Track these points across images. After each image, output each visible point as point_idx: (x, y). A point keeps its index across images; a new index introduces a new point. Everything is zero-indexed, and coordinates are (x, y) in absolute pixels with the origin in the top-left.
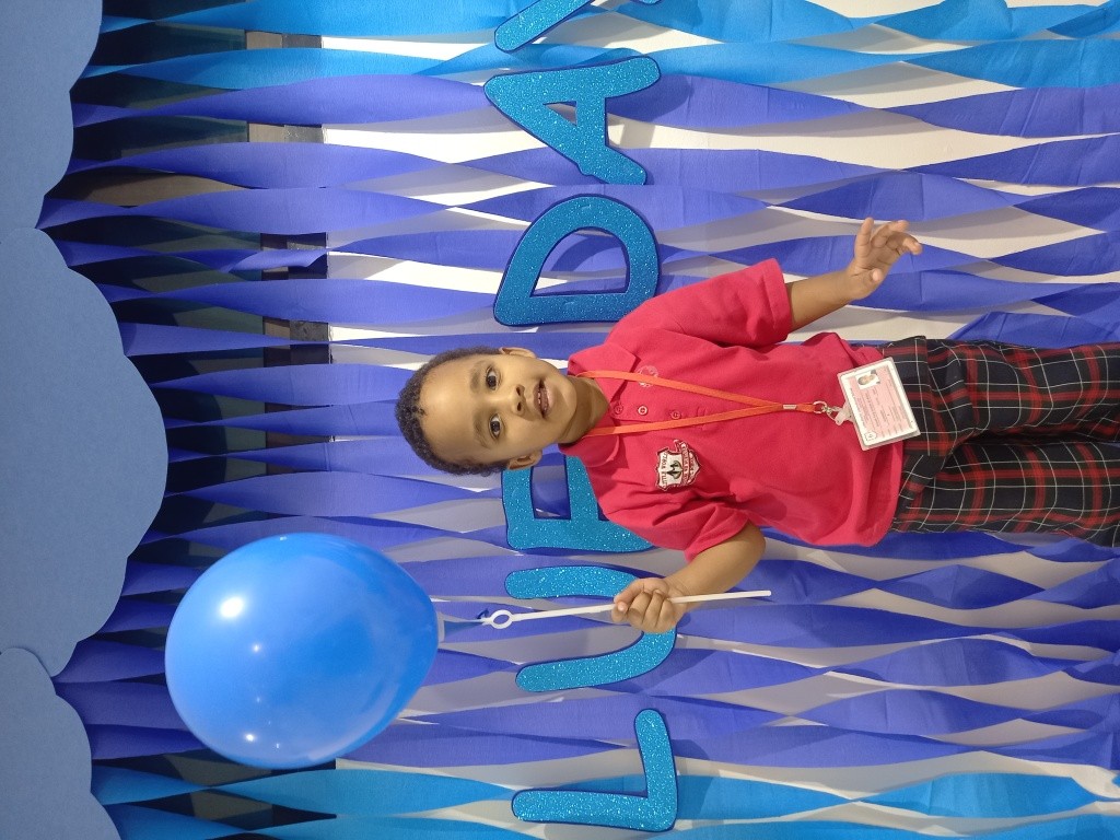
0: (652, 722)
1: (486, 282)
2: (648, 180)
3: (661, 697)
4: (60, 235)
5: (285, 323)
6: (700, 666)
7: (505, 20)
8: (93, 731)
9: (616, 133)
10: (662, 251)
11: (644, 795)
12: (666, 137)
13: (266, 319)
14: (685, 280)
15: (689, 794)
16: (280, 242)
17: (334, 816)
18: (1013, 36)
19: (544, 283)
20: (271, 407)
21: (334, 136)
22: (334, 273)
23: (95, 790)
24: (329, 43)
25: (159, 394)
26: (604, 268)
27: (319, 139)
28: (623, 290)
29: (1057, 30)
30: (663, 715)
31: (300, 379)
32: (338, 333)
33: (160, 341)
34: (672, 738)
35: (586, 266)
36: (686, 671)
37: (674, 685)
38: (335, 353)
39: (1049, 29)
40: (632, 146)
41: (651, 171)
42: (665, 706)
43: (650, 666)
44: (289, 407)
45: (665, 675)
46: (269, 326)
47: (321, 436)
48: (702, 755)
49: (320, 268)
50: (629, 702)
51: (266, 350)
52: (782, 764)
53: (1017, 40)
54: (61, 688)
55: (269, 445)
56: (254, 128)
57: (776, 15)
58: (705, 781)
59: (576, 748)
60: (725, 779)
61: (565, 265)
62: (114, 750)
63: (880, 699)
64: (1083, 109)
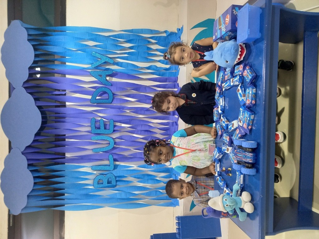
0: (111, 156)
1: (89, 97)
4: (25, 88)
5: (59, 102)
6: (117, 149)
7: (93, 63)
8: (28, 160)
9: (108, 78)
10: (114, 94)
11: (109, 166)
12: (114, 80)
13: (56, 101)
14: (117, 98)
15: (116, 167)
16: (59, 90)
17: (65, 171)
18: (157, 70)
19: (97, 98)
20: (56, 113)
21: (67, 76)
22: (67, 95)
23: (28, 168)
24: (67, 64)
25: (40, 111)
26: (105, 96)
27: (65, 77)
28: (108, 99)
29: (164, 70)
31: (62, 109)
32: (67, 103)
33: (40, 104)
34: (114, 159)
35: (103, 96)
37: (114, 151)
38: (67, 106)
40: (110, 80)
41: (112, 84)
42: (112, 154)
43: (111, 149)
44: (59, 113)
45: (113, 150)
46: (56, 102)
47: (64, 118)
48: (118, 161)
49: (65, 94)
50: (108, 154)
51: (55, 106)
52: (128, 162)
54: (23, 153)
55: (55, 119)
56: (55, 74)
57: (129, 66)
58: (118, 165)
60: (121, 165)
61: (100, 96)
62: (31, 162)
64: (167, 80)
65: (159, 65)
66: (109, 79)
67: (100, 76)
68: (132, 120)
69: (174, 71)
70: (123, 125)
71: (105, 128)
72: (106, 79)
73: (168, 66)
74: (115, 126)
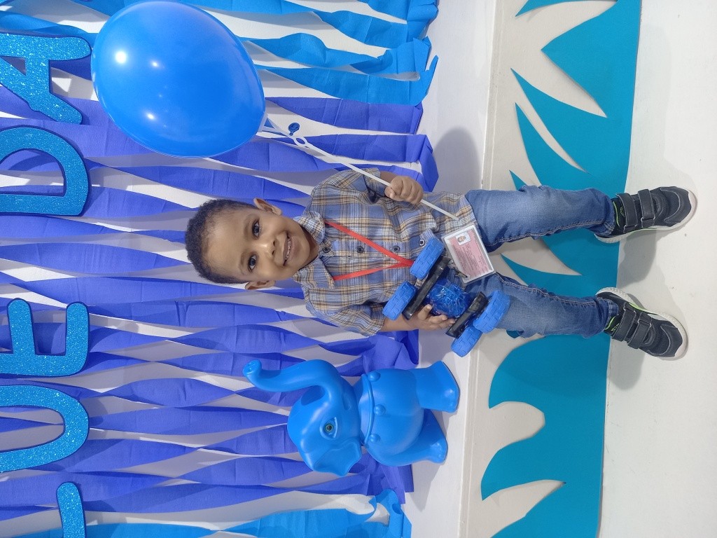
2: (85, 121)
3: (80, 473)
6: (109, 451)
14: (111, 191)
18: (327, 66)
28: (62, 194)
29: (357, 66)
30: (78, 486)
34: (84, 500)
36: (97, 455)
37: (94, 462)
39: (353, 65)
41: (86, 116)
42: (80, 479)
45: (82, 457)
48: (112, 510)
53: (329, 69)
58: (113, 527)
59: (13, 512)
60: (129, 524)
63: (231, 465)
64: (368, 116)
65: (335, 40)
66: (71, 88)
67: (18, 63)
68: (189, 304)
69: (403, 77)
70: (145, 329)
71: (42, 348)
72: (52, 87)
73: (376, 52)
74: (96, 334)
